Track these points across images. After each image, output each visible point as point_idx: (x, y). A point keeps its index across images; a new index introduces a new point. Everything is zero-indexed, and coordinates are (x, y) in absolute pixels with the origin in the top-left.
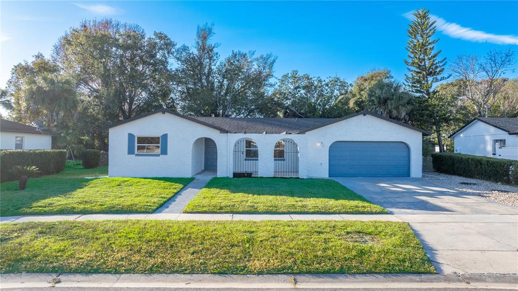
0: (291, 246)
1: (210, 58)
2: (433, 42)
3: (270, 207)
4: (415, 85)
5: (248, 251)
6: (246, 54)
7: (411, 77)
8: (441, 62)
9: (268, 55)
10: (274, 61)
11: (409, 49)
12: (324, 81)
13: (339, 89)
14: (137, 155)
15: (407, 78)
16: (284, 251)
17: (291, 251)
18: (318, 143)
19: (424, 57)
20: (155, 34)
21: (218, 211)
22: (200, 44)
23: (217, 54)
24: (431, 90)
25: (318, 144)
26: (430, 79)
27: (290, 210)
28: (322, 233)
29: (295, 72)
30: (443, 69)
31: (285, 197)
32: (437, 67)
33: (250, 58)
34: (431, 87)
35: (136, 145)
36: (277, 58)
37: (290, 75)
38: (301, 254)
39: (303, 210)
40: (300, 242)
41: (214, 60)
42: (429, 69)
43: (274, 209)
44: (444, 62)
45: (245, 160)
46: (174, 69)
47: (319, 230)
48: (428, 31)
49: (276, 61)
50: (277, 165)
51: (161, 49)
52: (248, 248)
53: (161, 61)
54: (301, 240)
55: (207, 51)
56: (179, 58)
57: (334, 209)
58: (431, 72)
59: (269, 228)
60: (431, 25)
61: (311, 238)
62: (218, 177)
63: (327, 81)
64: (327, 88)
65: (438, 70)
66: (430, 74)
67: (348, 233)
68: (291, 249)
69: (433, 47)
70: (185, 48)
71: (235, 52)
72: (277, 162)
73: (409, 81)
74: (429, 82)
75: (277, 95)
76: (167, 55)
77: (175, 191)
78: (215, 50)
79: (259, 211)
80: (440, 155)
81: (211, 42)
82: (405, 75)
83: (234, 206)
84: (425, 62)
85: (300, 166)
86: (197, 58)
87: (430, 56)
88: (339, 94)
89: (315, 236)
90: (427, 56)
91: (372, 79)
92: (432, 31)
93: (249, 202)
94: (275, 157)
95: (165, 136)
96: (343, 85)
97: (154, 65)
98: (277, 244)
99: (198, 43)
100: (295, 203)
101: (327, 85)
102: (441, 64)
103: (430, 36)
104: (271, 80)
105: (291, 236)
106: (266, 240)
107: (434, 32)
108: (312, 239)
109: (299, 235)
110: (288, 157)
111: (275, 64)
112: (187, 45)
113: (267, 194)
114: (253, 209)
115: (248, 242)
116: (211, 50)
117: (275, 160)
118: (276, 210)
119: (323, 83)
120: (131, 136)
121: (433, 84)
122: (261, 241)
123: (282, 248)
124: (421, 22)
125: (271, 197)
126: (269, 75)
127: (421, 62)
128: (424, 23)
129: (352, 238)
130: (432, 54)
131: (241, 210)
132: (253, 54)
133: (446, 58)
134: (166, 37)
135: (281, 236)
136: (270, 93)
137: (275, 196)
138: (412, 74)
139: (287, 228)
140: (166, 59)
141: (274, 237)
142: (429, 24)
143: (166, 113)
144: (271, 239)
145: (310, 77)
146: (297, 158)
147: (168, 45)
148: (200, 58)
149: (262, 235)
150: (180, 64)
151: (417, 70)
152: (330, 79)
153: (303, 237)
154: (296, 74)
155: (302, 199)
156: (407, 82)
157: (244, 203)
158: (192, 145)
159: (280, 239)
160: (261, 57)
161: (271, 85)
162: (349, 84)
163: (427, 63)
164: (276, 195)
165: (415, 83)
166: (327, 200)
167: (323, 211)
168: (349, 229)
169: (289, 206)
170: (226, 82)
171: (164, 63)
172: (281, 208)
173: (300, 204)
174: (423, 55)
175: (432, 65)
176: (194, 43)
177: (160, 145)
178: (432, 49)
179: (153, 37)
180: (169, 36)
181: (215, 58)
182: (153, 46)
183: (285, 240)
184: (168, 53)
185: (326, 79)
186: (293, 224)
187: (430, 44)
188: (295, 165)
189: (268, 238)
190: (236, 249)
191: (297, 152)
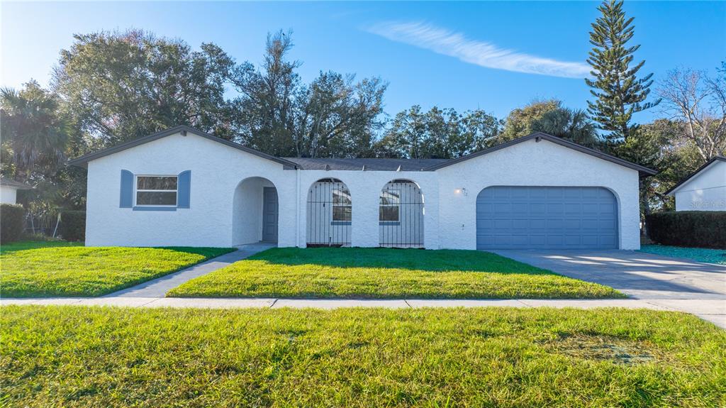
0: (407, 370)
1: (287, 83)
2: (631, 50)
3: (363, 284)
4: (604, 117)
5: (265, 386)
6: (340, 76)
7: (597, 105)
8: (644, 81)
9: (374, 79)
10: (384, 88)
11: (592, 61)
12: (461, 116)
13: (484, 128)
14: (135, 209)
15: (591, 106)
16: (382, 389)
17: (405, 387)
18: (458, 189)
19: (617, 73)
20: (204, 47)
21: (245, 293)
22: (272, 60)
23: (297, 75)
24: (629, 125)
25: (458, 191)
26: (627, 107)
27: (407, 290)
28: (493, 336)
29: (417, 108)
30: (649, 91)
31: (398, 270)
32: (637, 89)
33: (348, 84)
34: (630, 118)
35: (136, 190)
36: (388, 84)
37: (408, 113)
38: (439, 397)
39: (434, 290)
40: (433, 359)
41: (293, 85)
42: (626, 92)
43: (372, 289)
44: (649, 80)
45: (333, 224)
46: (232, 100)
47: (484, 327)
48: (622, 34)
49: (387, 88)
50: (386, 232)
51: (212, 70)
52: (271, 377)
53: (211, 88)
54: (436, 352)
55: (282, 73)
56: (238, 82)
57: (505, 289)
58: (629, 96)
59: (350, 323)
60: (627, 24)
61: (466, 348)
62: (279, 247)
63: (465, 116)
64: (465, 126)
65: (638, 93)
66: (627, 100)
67: (563, 335)
68: (404, 380)
69: (632, 57)
70: (248, 68)
71: (324, 74)
72: (386, 226)
73: (593, 112)
74: (626, 112)
75: (390, 142)
76: (221, 78)
77: (184, 263)
78: (294, 71)
79: (338, 293)
80: (665, 215)
81: (287, 58)
82: (588, 102)
83: (284, 283)
84: (618, 82)
85: (425, 226)
86: (266, 82)
87: (626, 72)
88: (483, 136)
89: (475, 343)
90: (622, 71)
91: (534, 113)
92: (628, 33)
93: (318, 277)
94: (380, 220)
95: (186, 175)
96: (490, 121)
97: (201, 95)
98: (365, 366)
99: (268, 60)
100: (417, 278)
101: (465, 121)
102: (644, 84)
103: (625, 42)
104: (380, 118)
105: (405, 343)
106: (332, 353)
107: (631, 35)
108: (468, 352)
109: (430, 340)
110: (404, 218)
111: (385, 93)
112: (250, 62)
113: (361, 266)
114: (323, 290)
115: (275, 358)
116: (289, 71)
117: (380, 224)
118: (376, 290)
119: (460, 119)
120: (126, 176)
121: (633, 114)
122: (317, 356)
123: (378, 379)
124: (611, 20)
125: (367, 271)
126: (376, 110)
127: (613, 82)
128: (616, 21)
129: (581, 347)
130: (629, 69)
131: (296, 290)
132: (353, 78)
133: (652, 74)
134: (220, 51)
135: (377, 343)
136: (379, 138)
137: (377, 269)
138: (598, 101)
139: (395, 323)
140: (220, 84)
141: (359, 345)
142: (624, 22)
143: (188, 133)
144: (345, 352)
145: (438, 110)
146: (421, 217)
147: (224, 63)
148: (271, 82)
149: (325, 339)
150: (240, 90)
151: (606, 94)
152: (469, 113)
153: (440, 344)
154: (418, 111)
155: (432, 273)
156: (591, 113)
157: (308, 279)
158: (233, 191)
159: (373, 349)
160: (365, 82)
161: (381, 125)
162: (498, 120)
163: (621, 83)
164: (379, 266)
165: (602, 114)
166: (484, 274)
167: (481, 292)
168: (562, 326)
169: (405, 284)
170: (310, 119)
171: (218, 91)
172: (386, 287)
173: (428, 280)
174: (614, 71)
175: (631, 84)
176: (263, 61)
177: (176, 191)
178: (629, 60)
179: (201, 50)
180: (224, 51)
181: (293, 82)
182: (201, 64)
183: (388, 352)
184: (224, 76)
185: (463, 112)
186: (414, 315)
187: (626, 52)
188: (417, 232)
189: (338, 348)
190: (232, 381)
191: (420, 204)
